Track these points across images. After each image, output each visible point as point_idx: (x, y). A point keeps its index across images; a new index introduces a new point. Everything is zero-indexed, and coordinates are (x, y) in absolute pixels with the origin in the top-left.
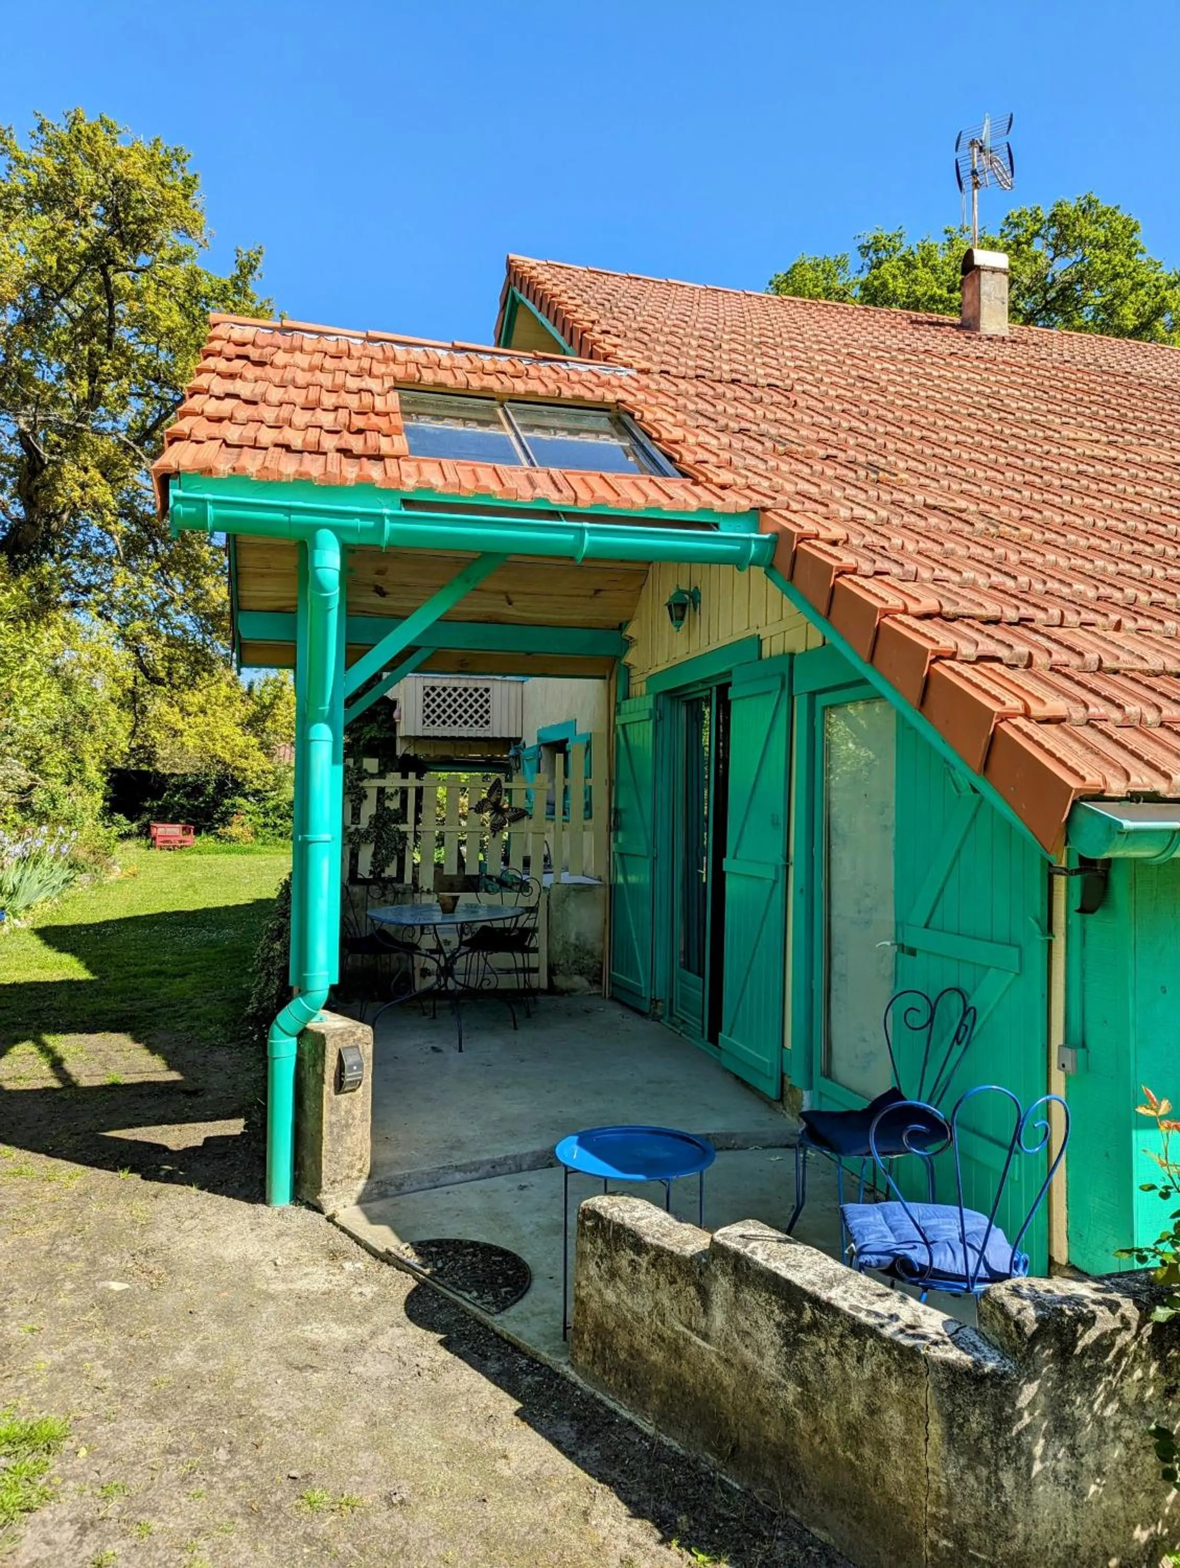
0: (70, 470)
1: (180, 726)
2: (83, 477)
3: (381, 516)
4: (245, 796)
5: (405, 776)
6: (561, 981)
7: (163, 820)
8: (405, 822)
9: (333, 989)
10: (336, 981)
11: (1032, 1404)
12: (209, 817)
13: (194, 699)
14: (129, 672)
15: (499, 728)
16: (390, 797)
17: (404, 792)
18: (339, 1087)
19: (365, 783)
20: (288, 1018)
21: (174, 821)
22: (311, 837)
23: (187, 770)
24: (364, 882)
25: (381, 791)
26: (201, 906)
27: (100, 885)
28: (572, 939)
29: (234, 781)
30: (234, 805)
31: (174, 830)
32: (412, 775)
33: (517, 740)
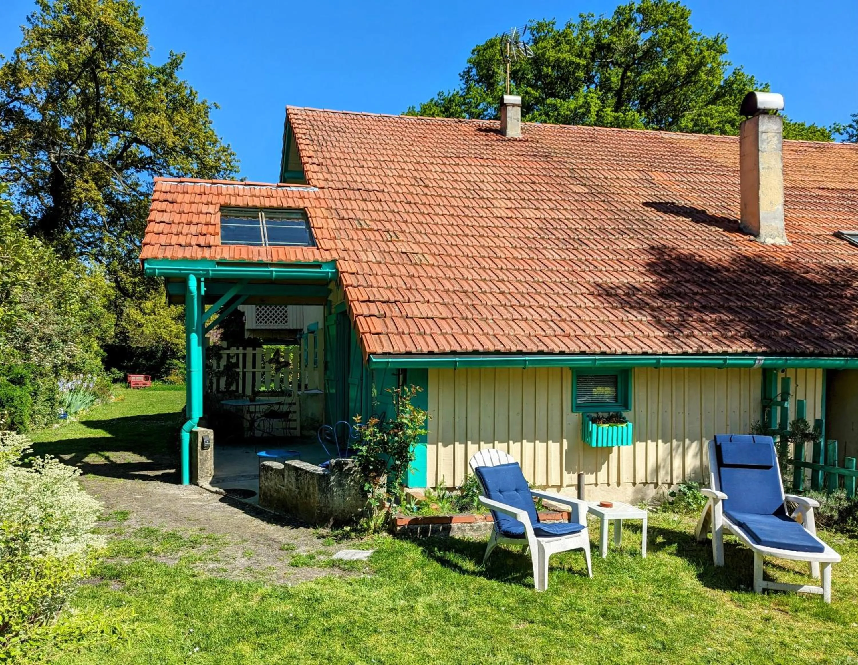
0: (79, 183)
1: (143, 321)
2: (86, 186)
3: (208, 270)
4: (178, 359)
5: (238, 349)
6: (305, 433)
7: (134, 373)
8: (238, 367)
9: (200, 419)
10: (201, 415)
11: (333, 481)
12: (159, 371)
13: (148, 305)
14: (112, 293)
15: (291, 326)
16: (232, 357)
17: (237, 355)
18: (203, 448)
19: (221, 352)
20: (186, 427)
21: (140, 373)
22: (192, 369)
23: (146, 344)
24: (222, 392)
25: (228, 355)
26: (156, 413)
27: (106, 404)
28: (310, 415)
29: (172, 351)
30: (172, 364)
31: (140, 378)
32: (241, 348)
33: (301, 330)
